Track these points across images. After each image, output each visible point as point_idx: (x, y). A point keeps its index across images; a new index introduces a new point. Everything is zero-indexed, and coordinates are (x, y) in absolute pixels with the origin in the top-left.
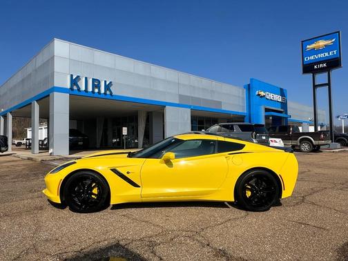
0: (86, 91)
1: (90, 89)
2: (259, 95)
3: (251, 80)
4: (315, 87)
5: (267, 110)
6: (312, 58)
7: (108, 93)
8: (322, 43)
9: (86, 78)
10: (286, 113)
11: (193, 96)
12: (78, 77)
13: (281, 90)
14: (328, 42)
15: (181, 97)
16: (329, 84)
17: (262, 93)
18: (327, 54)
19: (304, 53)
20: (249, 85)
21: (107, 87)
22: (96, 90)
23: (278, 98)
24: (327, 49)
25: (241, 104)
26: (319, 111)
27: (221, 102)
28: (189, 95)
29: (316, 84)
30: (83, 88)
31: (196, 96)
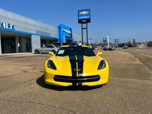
0: (6, 29)
1: (7, 28)
2: (63, 31)
3: (60, 24)
4: (82, 29)
5: (66, 37)
6: (81, 17)
7: (13, 29)
8: (85, 13)
9: (6, 23)
10: (72, 38)
11: (41, 30)
12: (3, 23)
13: (70, 28)
14: (87, 13)
15: (37, 31)
16: (87, 28)
17: (64, 30)
18: (86, 17)
19: (79, 15)
20: (59, 26)
21: (13, 27)
22: (9, 28)
23: (69, 32)
24: (86, 15)
25: (57, 34)
26: (83, 38)
27: (50, 33)
28: (39, 30)
29: (83, 28)
30: (5, 27)
31: (42, 31)
